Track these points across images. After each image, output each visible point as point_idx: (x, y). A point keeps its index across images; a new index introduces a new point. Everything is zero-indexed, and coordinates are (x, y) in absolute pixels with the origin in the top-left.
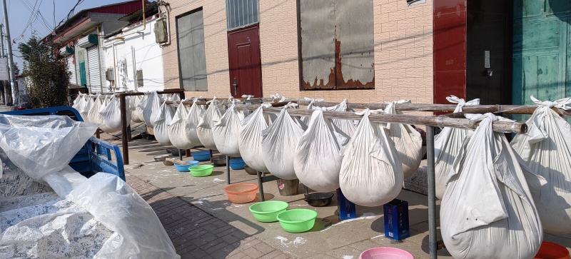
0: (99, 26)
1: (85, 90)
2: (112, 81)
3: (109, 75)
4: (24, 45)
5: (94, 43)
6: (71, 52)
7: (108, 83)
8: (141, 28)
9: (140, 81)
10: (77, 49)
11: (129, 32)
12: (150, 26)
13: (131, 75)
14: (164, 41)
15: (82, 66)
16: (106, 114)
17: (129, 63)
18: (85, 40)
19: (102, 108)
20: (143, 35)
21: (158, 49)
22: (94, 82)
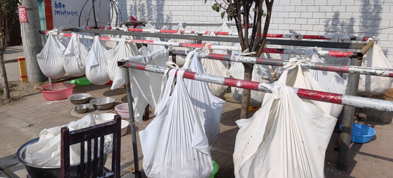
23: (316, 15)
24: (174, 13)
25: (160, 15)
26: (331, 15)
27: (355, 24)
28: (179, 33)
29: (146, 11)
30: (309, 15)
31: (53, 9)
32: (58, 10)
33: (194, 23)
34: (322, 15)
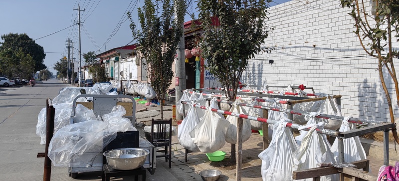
0: (119, 54)
1: (112, 79)
2: (122, 76)
3: (121, 73)
4: (86, 55)
5: (117, 60)
6: (108, 62)
7: (121, 77)
8: (132, 59)
9: (131, 76)
10: (110, 62)
11: (129, 59)
12: (134, 59)
13: (128, 75)
14: (138, 64)
15: (112, 68)
16: (117, 85)
17: (128, 70)
18: (114, 59)
19: (116, 84)
20: (133, 61)
21: (136, 67)
22: (116, 75)
23: (352, 80)
24: (268, 79)
25: (260, 80)
26: (362, 80)
27: (377, 87)
28: (250, 92)
29: (252, 78)
30: (348, 80)
31: (205, 76)
32: (207, 76)
33: (279, 85)
34: (356, 80)
